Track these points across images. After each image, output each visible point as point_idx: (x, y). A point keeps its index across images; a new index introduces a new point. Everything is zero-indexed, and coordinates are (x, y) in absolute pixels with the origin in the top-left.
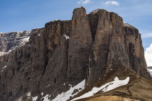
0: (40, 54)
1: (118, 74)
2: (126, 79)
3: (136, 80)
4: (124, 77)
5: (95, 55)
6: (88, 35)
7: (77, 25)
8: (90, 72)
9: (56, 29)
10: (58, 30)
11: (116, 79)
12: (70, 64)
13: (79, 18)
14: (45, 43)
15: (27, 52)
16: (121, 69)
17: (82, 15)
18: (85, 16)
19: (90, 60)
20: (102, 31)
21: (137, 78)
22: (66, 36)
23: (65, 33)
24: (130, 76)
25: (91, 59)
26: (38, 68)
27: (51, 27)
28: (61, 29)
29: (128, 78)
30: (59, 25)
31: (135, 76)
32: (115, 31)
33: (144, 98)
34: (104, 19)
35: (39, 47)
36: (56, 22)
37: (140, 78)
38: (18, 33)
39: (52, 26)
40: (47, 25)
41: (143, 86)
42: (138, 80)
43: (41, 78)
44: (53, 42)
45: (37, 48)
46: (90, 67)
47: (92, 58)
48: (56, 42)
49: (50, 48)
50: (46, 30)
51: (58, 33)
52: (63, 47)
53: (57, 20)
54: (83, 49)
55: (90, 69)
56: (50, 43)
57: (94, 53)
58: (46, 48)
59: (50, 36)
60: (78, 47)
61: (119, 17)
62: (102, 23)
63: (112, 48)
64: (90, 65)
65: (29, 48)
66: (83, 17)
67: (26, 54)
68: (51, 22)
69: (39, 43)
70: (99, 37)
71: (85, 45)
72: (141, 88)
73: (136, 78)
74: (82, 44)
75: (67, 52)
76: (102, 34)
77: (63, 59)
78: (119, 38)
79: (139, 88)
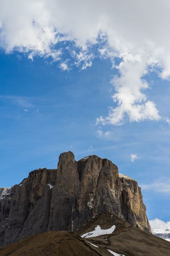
0: (20, 207)
1: (102, 222)
2: (110, 227)
3: (124, 229)
4: (107, 226)
5: (80, 204)
6: (76, 184)
7: (63, 171)
8: (72, 225)
9: (41, 179)
10: (43, 179)
11: (98, 228)
12: (51, 218)
13: (66, 164)
14: (28, 195)
15: (6, 206)
16: (106, 216)
17: (69, 160)
18: (74, 161)
19: (73, 211)
20: (89, 175)
21: (126, 227)
22: (50, 185)
23: (50, 182)
24: (116, 225)
25: (75, 210)
26: (15, 224)
27: (35, 176)
28: (47, 179)
29: (114, 227)
30: (44, 175)
31: (123, 224)
32: (103, 173)
33: (129, 249)
34: (92, 162)
35: (19, 200)
36: (42, 171)
37: (130, 227)
38: (5, 189)
39: (37, 175)
40: (31, 174)
41: (134, 236)
42: (126, 230)
43: (17, 237)
44: (37, 194)
45: (16, 200)
46: (73, 219)
47: (75, 208)
48: (40, 193)
49: (32, 200)
50: (30, 180)
51: (42, 183)
52: (46, 198)
53: (42, 168)
54: (68, 199)
55: (73, 222)
56: (33, 195)
57: (79, 201)
58: (28, 200)
59: (34, 186)
60: (63, 198)
61: (114, 165)
62: (90, 165)
63: (99, 193)
64: (73, 217)
65: (9, 202)
66: (70, 163)
67: (5, 209)
68: (35, 171)
69: (20, 194)
70: (85, 182)
71: (71, 195)
72: (131, 238)
73: (124, 227)
74: (67, 193)
75: (49, 204)
76: (89, 179)
77: (44, 211)
78: (108, 181)
79: (126, 238)
